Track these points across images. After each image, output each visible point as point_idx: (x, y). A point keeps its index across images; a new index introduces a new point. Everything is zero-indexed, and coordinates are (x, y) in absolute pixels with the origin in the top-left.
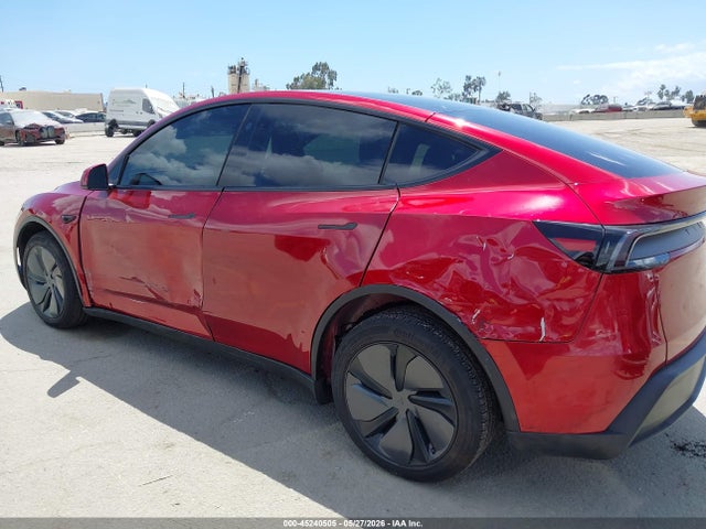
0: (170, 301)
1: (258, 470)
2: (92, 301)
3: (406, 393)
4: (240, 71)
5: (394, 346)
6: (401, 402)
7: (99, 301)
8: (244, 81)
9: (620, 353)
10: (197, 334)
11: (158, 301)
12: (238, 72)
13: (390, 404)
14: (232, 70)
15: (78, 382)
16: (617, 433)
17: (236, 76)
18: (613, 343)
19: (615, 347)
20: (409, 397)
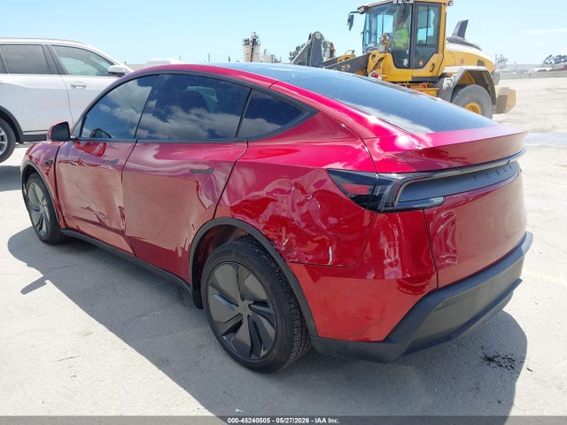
0: (109, 226)
1: (143, 355)
2: (66, 224)
3: (247, 303)
4: (253, 43)
5: (236, 265)
6: (244, 308)
7: (71, 224)
8: (256, 51)
9: (400, 277)
10: (124, 251)
11: (101, 224)
12: (251, 44)
13: (237, 310)
14: (247, 42)
15: (45, 284)
16: (393, 342)
17: (250, 47)
18: (395, 269)
19: (396, 272)
20: (249, 305)
